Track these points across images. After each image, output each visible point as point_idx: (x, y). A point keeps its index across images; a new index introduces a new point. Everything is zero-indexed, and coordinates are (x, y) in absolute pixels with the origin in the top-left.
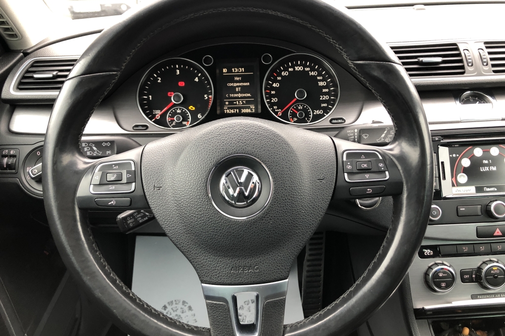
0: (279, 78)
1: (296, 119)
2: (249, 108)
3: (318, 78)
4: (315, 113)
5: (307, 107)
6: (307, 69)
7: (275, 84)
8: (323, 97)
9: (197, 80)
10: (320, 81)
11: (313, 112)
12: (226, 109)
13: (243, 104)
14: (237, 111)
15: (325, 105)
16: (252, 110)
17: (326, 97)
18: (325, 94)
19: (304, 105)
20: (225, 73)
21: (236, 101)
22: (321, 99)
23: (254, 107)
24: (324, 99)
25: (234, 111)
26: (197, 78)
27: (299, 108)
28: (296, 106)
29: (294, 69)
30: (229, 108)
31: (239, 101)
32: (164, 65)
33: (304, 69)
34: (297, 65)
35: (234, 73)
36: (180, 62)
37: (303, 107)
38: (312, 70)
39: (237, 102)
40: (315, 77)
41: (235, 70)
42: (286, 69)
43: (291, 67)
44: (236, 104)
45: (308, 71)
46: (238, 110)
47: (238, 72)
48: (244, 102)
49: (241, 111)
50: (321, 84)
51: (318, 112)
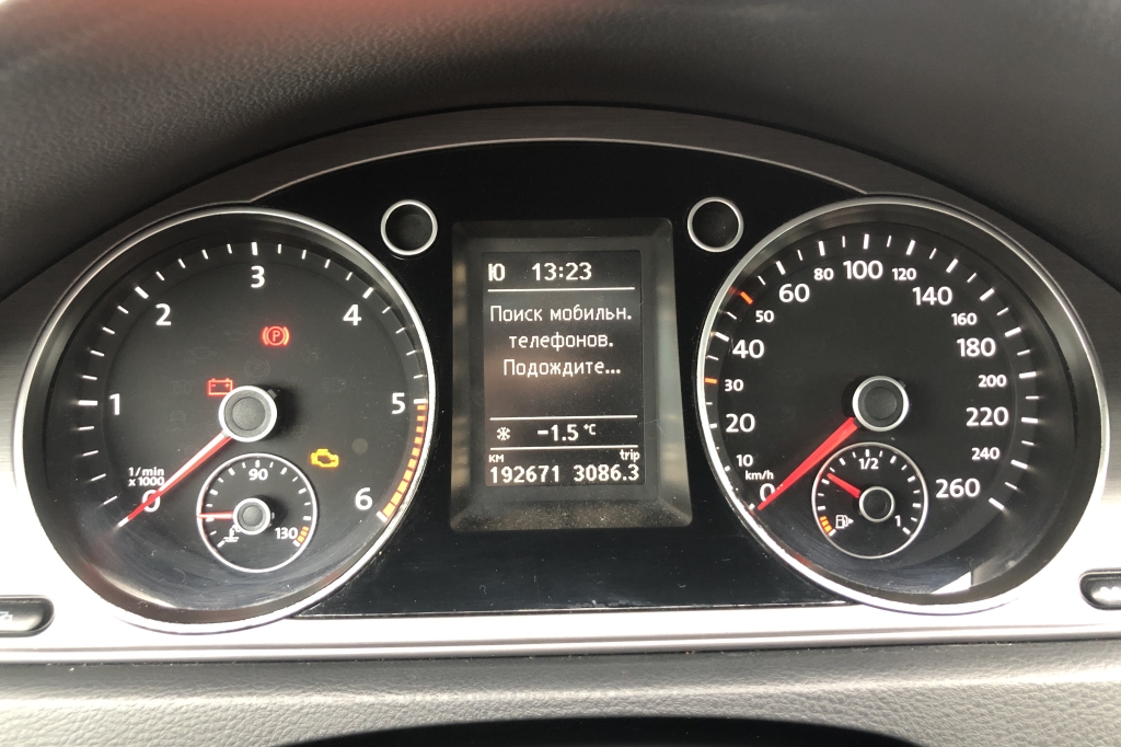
0: (765, 317)
1: (846, 522)
2: (611, 458)
3: (960, 319)
4: (941, 495)
5: (901, 461)
6: (906, 274)
7: (742, 343)
8: (982, 416)
9: (353, 316)
10: (967, 332)
11: (934, 488)
12: (500, 466)
13: (584, 438)
14: (550, 475)
15: (989, 454)
16: (625, 469)
17: (997, 417)
18: (993, 398)
19: (889, 454)
20: (495, 285)
21: (548, 425)
22: (971, 423)
23: (635, 456)
24: (985, 423)
25: (539, 472)
26: (355, 308)
27: (864, 466)
28: (846, 455)
29: (840, 271)
30: (512, 459)
31: (563, 426)
32: (186, 240)
33: (888, 274)
34: (855, 253)
35: (543, 284)
36: (268, 233)
37: (884, 462)
38: (931, 276)
39: (555, 428)
40: (941, 314)
41: (545, 272)
42: (800, 273)
43: (823, 264)
44: (548, 440)
45: (909, 285)
46: (556, 469)
47: (560, 282)
48: (589, 428)
49: (575, 473)
50: (971, 348)
51: (954, 489)
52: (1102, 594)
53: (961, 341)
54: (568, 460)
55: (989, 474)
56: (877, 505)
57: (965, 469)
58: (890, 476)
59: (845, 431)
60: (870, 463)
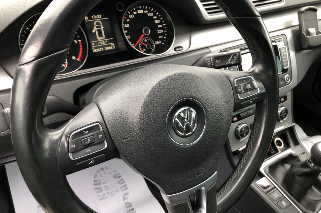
0: (128, 20)
1: (144, 50)
2: (110, 45)
3: (154, 18)
4: (156, 44)
5: (150, 40)
6: (146, 12)
7: (126, 25)
8: (159, 31)
10: (156, 19)
11: (155, 43)
12: (94, 49)
13: (106, 43)
14: (102, 50)
15: (161, 37)
16: (113, 47)
17: (161, 31)
18: (160, 29)
19: (148, 39)
20: (86, 20)
21: (99, 42)
22: (158, 33)
23: (114, 45)
24: (160, 32)
25: (100, 49)
27: (145, 41)
28: (143, 40)
29: (137, 12)
30: (95, 48)
31: (102, 41)
33: (144, 12)
34: (139, 9)
35: (94, 19)
37: (148, 40)
38: (150, 12)
39: (101, 42)
40: (152, 17)
41: (94, 17)
42: (132, 13)
43: (135, 11)
44: (100, 44)
45: (147, 13)
46: (102, 49)
47: (97, 19)
48: (106, 41)
49: (105, 49)
50: (157, 22)
51: (158, 42)
52: (177, 49)
53: (155, 21)
54: (104, 47)
55: (162, 40)
56: (148, 46)
57: (158, 39)
58: (149, 42)
59: (143, 36)
60: (146, 41)
